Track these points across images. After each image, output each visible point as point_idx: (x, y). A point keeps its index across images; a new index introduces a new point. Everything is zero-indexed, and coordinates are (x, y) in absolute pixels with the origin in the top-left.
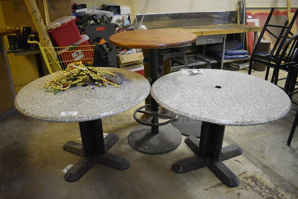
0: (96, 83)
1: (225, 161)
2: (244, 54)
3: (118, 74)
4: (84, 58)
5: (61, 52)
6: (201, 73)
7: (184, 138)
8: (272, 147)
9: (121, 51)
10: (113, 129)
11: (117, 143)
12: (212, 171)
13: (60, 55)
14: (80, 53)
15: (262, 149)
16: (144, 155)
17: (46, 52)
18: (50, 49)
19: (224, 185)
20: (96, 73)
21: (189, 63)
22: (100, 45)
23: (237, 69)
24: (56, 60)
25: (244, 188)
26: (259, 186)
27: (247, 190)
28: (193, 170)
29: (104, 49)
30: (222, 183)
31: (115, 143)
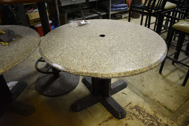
1: (114, 95)
2: (124, 7)
6: (88, 24)
7: (81, 78)
8: (149, 76)
10: (23, 77)
12: (104, 106)
15: (142, 78)
16: (47, 98)
19: (114, 118)
21: (85, 16)
23: (120, 18)
25: (130, 118)
26: (142, 115)
27: (133, 120)
28: (89, 107)
30: (112, 116)
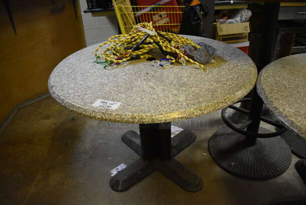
0: (168, 57)
3: (205, 46)
4: (168, 23)
5: (139, 13)
7: (295, 160)
9: (219, 18)
11: (191, 145)
13: (139, 17)
14: (163, 16)
17: (122, 12)
18: (127, 8)
20: (170, 42)
22: (192, 7)
24: (133, 23)
29: (196, 13)
31: (188, 146)
